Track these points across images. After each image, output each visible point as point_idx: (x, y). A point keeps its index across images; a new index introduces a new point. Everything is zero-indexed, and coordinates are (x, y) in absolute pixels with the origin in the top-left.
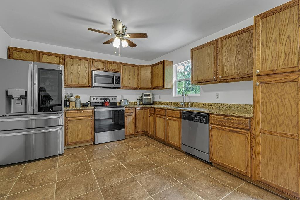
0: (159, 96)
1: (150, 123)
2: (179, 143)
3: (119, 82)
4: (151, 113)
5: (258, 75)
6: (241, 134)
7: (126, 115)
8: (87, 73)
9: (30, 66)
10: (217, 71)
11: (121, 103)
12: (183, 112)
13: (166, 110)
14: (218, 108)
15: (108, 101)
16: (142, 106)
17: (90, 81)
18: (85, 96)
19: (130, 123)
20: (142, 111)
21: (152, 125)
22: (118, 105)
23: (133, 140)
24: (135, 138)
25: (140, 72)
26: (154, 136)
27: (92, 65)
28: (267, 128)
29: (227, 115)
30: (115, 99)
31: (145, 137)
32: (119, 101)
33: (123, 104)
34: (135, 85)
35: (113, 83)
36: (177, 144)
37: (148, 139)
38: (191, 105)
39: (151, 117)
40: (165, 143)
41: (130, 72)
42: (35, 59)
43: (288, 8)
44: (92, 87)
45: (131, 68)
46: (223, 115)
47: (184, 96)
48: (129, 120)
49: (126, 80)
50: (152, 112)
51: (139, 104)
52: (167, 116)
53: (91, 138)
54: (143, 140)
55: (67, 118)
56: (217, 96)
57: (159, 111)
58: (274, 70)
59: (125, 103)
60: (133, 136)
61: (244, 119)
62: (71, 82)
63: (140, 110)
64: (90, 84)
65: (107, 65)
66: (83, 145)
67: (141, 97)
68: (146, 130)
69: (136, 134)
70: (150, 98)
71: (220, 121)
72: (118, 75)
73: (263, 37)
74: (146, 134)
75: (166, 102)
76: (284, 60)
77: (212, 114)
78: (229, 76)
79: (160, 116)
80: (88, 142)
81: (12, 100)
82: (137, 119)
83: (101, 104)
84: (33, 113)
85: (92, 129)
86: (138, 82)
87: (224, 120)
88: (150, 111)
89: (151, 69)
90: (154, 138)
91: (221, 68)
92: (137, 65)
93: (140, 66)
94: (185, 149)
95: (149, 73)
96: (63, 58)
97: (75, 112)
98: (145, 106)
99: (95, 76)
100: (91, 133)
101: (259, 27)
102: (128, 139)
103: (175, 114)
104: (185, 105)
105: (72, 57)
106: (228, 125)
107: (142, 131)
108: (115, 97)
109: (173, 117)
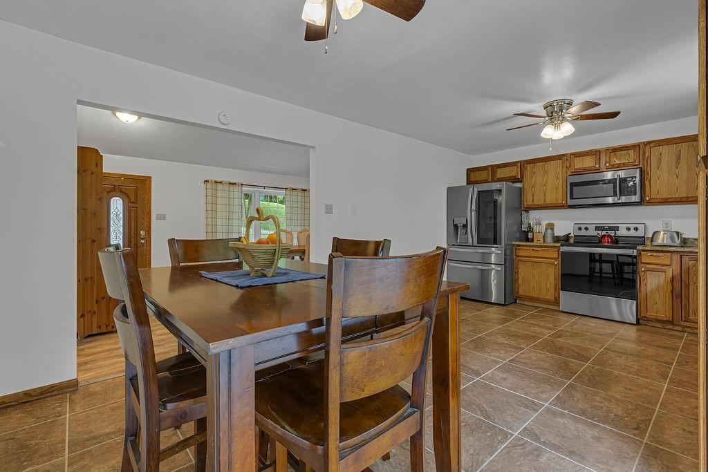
3: (636, 189)
7: (643, 267)
8: (560, 184)
11: (652, 239)
17: (565, 197)
19: (658, 291)
22: (647, 243)
27: (569, 165)
30: (636, 229)
32: (649, 235)
35: (615, 194)
42: (490, 176)
48: (654, 283)
53: (555, 298)
55: (518, 256)
62: (533, 201)
64: (564, 202)
65: (603, 158)
69: (684, 324)
81: (459, 229)
84: (473, 244)
85: (556, 282)
96: (522, 165)
99: (573, 185)
105: (533, 162)
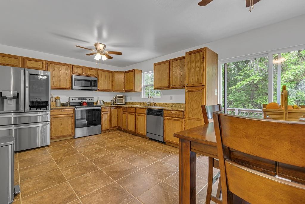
0: (130, 97)
1: (122, 120)
2: (145, 132)
3: (96, 84)
4: (123, 111)
5: (187, 87)
6: (180, 121)
7: (102, 113)
8: (68, 78)
9: (22, 72)
10: (169, 81)
11: (97, 103)
12: (148, 110)
13: (136, 108)
14: (172, 106)
15: (86, 101)
16: (116, 106)
17: (70, 84)
18: (64, 97)
19: (106, 120)
20: (116, 110)
21: (124, 121)
22: (95, 105)
23: (109, 134)
24: (110, 132)
25: (114, 77)
26: (126, 130)
27: (72, 70)
28: (191, 116)
29: (173, 110)
30: (92, 100)
31: (119, 131)
32: (95, 101)
33: (99, 104)
34: (110, 88)
35: (91, 86)
36: (143, 133)
37: (121, 132)
38: (155, 104)
39: (124, 114)
40: (135, 134)
41: (105, 77)
42: (20, 64)
43: (198, 52)
44: (72, 89)
45: (107, 73)
46: (171, 110)
47: (150, 97)
48: (105, 118)
49: (102, 84)
50: (125, 110)
51: (113, 104)
52: (136, 113)
53: (72, 133)
54: (117, 133)
55: (51, 115)
56: (171, 98)
57: (131, 109)
58: (193, 85)
59: (101, 103)
60: (109, 131)
61: (181, 112)
62: (53, 85)
63: (114, 109)
64: (70, 87)
65: (85, 70)
66: (64, 139)
67: (115, 99)
68: (120, 125)
69: (111, 129)
70: (123, 99)
71: (169, 114)
72: (95, 79)
73: (189, 66)
74: (119, 129)
75: (136, 103)
76: (197, 80)
77: (165, 110)
78: (176, 85)
79: (131, 113)
80: (69, 136)
81: (5, 100)
82: (112, 117)
83: (79, 104)
84: (24, 111)
85: (73, 125)
86: (113, 85)
87: (171, 113)
88: (123, 109)
89: (124, 75)
90: (126, 131)
91: (172, 80)
92: (112, 71)
93: (114, 72)
94: (149, 136)
95: (122, 78)
96: (46, 63)
97: (58, 111)
98: (118, 106)
99: (75, 80)
100: (72, 129)
101: (187, 59)
102: (104, 133)
103: (142, 111)
104: (150, 104)
105: (54, 63)
106: (173, 116)
107: (116, 127)
108: (92, 98)
109: (141, 113)
